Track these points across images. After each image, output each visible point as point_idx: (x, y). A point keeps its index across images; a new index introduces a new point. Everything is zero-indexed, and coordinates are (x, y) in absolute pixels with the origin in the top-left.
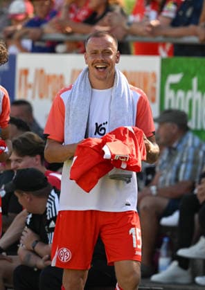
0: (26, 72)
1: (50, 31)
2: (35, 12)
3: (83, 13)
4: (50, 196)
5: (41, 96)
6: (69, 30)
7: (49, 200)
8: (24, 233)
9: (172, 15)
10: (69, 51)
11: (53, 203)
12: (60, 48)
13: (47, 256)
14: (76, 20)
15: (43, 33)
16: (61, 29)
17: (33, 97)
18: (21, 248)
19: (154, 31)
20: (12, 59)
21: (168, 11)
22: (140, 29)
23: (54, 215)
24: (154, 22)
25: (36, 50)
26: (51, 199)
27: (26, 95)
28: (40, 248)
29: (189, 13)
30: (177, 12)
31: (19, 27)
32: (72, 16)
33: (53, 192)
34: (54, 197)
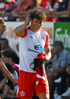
1: (14, 14)
3: (26, 7)
4: (14, 73)
5: (11, 37)
6: (21, 13)
8: (5, 86)
9: (57, 7)
11: (15, 75)
12: (18, 20)
13: (14, 94)
14: (23, 10)
15: (11, 14)
16: (18, 13)
21: (56, 6)
27: (6, 36)
28: (11, 91)
29: (64, 6)
30: (59, 6)
31: (3, 12)
32: (22, 8)
33: (15, 71)
34: (15, 73)
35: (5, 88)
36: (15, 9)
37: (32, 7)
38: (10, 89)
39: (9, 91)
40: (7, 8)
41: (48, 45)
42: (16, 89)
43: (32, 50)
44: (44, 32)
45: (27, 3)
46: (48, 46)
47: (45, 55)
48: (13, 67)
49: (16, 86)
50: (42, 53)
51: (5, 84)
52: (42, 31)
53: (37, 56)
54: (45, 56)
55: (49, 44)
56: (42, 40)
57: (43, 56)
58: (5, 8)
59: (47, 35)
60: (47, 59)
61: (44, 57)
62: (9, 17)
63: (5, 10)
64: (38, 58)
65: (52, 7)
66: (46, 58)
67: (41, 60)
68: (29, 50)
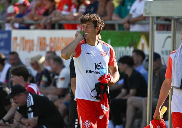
0: (16, 39)
1: (27, 19)
2: (20, 11)
3: (42, 11)
4: (28, 96)
5: (23, 49)
6: (36, 18)
7: (28, 98)
8: (16, 114)
9: (84, 11)
10: (36, 28)
11: (30, 99)
12: (32, 27)
13: (27, 124)
14: (39, 14)
15: (23, 21)
16: (32, 18)
17: (20, 50)
18: (15, 121)
19: (76, 18)
20: (9, 33)
21: (82, 9)
22: (69, 18)
23: (31, 105)
24: (75, 14)
25: (20, 28)
26: (29, 98)
27: (16, 49)
28: (23, 120)
29: (92, 9)
30: (86, 9)
31: (13, 18)
32: (37, 12)
33: (30, 95)
34: (30, 97)
35: (15, 116)
36: (29, 14)
37: (50, 10)
38: (21, 117)
39: (20, 120)
40: (18, 13)
41: (114, 62)
42: (30, 117)
43: (92, 72)
44: (107, 45)
45: (44, 5)
46: (113, 64)
47: (110, 77)
48: (26, 88)
49: (30, 114)
50: (105, 75)
51: (16, 111)
52: (104, 43)
53: (99, 80)
54: (110, 79)
55: (115, 60)
56: (105, 55)
57: (107, 78)
58: (15, 13)
59: (111, 49)
60: (113, 82)
61: (108, 81)
62: (20, 23)
63: (15, 15)
64: (100, 82)
65: (77, 11)
66: (111, 81)
67: (104, 84)
68: (88, 71)
